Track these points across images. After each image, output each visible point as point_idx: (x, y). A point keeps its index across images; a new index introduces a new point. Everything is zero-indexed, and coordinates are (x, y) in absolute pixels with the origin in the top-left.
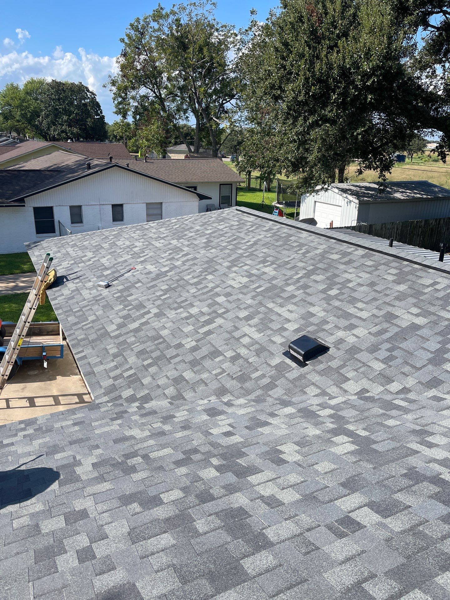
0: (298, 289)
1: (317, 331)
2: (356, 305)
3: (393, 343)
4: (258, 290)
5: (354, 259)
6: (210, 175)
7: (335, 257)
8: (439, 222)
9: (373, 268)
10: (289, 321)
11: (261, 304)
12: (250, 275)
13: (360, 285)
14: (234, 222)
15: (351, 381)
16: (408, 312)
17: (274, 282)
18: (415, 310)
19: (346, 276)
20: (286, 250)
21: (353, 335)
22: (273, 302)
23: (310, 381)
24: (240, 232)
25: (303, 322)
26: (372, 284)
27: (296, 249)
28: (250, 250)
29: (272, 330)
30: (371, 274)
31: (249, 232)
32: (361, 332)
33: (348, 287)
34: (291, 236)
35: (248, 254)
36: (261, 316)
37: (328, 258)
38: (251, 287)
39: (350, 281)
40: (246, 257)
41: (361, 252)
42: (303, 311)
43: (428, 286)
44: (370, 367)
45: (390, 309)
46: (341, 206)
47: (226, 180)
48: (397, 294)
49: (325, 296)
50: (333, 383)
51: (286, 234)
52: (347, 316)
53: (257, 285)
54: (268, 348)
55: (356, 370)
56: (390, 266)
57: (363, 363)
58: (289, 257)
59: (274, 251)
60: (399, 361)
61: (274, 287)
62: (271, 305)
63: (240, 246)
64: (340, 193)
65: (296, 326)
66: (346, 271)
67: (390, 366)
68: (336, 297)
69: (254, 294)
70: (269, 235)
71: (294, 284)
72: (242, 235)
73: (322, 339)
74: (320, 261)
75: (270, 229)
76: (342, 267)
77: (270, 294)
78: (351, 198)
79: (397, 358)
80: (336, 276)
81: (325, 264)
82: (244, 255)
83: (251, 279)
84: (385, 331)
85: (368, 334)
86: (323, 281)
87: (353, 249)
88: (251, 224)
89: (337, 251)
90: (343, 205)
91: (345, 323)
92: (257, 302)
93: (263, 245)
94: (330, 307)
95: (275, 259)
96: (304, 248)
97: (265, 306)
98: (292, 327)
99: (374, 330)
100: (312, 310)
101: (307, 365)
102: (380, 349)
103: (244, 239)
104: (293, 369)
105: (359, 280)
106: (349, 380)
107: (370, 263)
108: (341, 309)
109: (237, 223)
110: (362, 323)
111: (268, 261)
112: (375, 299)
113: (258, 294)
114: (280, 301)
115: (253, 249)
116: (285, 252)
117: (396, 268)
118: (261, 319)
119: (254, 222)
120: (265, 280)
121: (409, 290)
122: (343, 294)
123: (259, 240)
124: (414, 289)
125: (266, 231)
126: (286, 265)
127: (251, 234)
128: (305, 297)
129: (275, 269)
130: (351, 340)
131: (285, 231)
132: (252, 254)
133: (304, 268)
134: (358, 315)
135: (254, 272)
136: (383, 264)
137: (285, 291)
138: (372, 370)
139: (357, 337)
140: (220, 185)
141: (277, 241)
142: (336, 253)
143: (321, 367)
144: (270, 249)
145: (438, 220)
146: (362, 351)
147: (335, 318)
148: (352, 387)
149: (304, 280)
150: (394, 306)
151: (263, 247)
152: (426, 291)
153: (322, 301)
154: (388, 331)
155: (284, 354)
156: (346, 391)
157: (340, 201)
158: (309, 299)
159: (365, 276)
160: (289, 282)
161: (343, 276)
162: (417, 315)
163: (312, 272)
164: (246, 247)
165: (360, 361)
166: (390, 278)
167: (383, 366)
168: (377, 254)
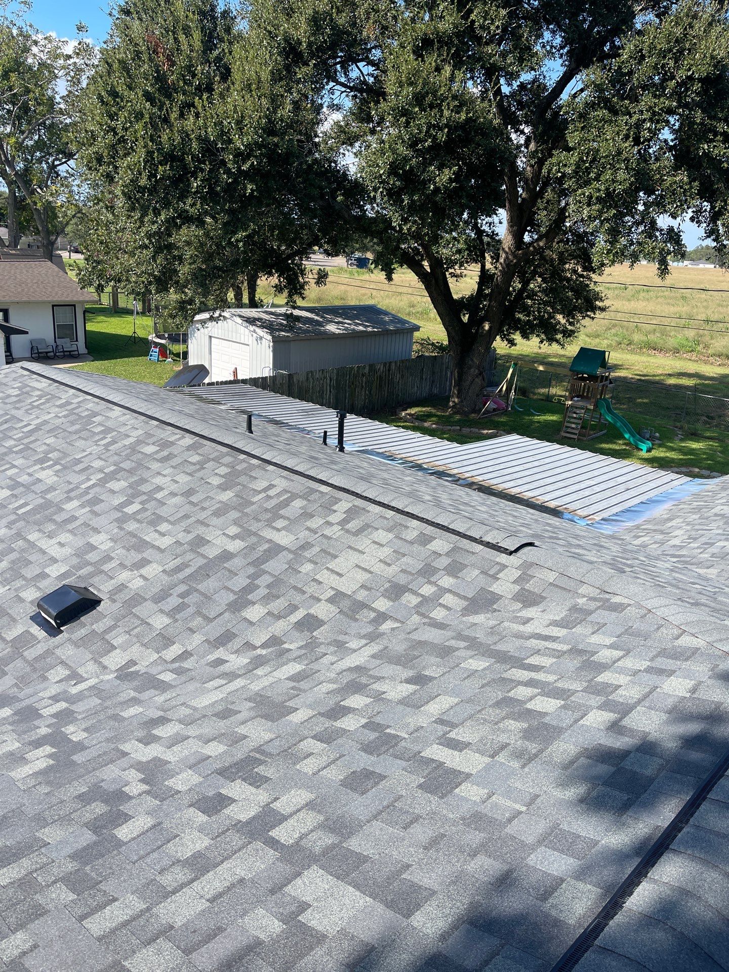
0: (82, 506)
1: (91, 575)
2: (158, 528)
3: (191, 584)
4: (20, 512)
5: (176, 453)
6: (32, 290)
7: (150, 449)
8: (390, 366)
9: (198, 467)
10: (54, 560)
11: (19, 535)
12: (15, 485)
13: (173, 494)
14: (13, 390)
15: (118, 651)
16: (224, 534)
17: (48, 496)
18: (233, 530)
19: (159, 480)
20: (83, 439)
21: (141, 576)
22: (39, 530)
23: (59, 658)
24: (18, 409)
25: (75, 561)
26: (189, 492)
27: (97, 438)
28: (26, 441)
29: (25, 579)
30: (193, 476)
31: (34, 407)
32: (151, 570)
33: (155, 499)
34: (95, 414)
35: (22, 446)
36: (13, 556)
37: (140, 452)
38: (11, 507)
39: (159, 489)
40: (16, 453)
41: (189, 440)
42: (80, 542)
43: (260, 492)
44: (149, 624)
45: (201, 530)
46: (248, 345)
47: (63, 299)
48: (218, 505)
49: (120, 514)
50: (91, 656)
51: (90, 412)
52: (141, 545)
53: (22, 502)
54: (10, 612)
55: (128, 632)
56: (220, 463)
57: (142, 620)
58: (84, 451)
59: (64, 441)
60: (191, 610)
61: (48, 504)
62: (32, 537)
63: (10, 434)
64: (245, 324)
65: (63, 569)
66: (159, 473)
67: (176, 621)
68: (133, 517)
69: (13, 517)
70: (64, 413)
71: (78, 497)
72: (19, 414)
73: (95, 588)
74: (128, 457)
75: (68, 403)
76: (155, 466)
77: (38, 516)
78: (261, 332)
79: (190, 606)
80: (143, 481)
81: (133, 461)
82: (14, 449)
83: (15, 492)
84: (185, 565)
85: (161, 574)
86: (122, 491)
87: (178, 436)
88: (39, 393)
89: (155, 439)
90: (250, 343)
91: (135, 557)
92: (13, 532)
93: (48, 432)
94: (122, 533)
95: (61, 455)
96: (110, 435)
97: (25, 539)
98: (55, 571)
99: (172, 565)
100: (95, 539)
101: (62, 632)
102: (171, 595)
103: (22, 421)
104: (39, 642)
105: (174, 487)
106: (116, 648)
107: (195, 458)
108: (135, 536)
109: (17, 392)
110: (158, 556)
111: (50, 459)
112: (186, 516)
113: (20, 518)
114: (50, 527)
115: (32, 438)
116: (80, 444)
117: (226, 465)
118: (13, 562)
119: (46, 390)
120: (36, 493)
121: (235, 499)
122: (146, 510)
123: (45, 422)
124: (242, 498)
125: (60, 406)
126: (77, 464)
127: (35, 412)
128: (90, 520)
129: (57, 473)
130: (137, 584)
131: (90, 406)
132: (27, 447)
133: (101, 470)
134: (156, 543)
135: (24, 479)
136: (213, 460)
137: (63, 509)
138: (150, 629)
139: (145, 579)
140: (53, 306)
141: (73, 423)
142: (153, 444)
143: (83, 632)
144: (58, 438)
145: (388, 365)
146: (146, 600)
147: (124, 551)
148: (115, 660)
149: (97, 489)
150: (208, 526)
151: (47, 436)
152: (255, 499)
153: (112, 524)
154: (190, 565)
155: (32, 618)
156: (105, 668)
157: (246, 337)
158: (95, 522)
159: (183, 479)
160: (72, 494)
161: (154, 481)
162: (233, 538)
163: (111, 477)
164: (21, 435)
165: (138, 617)
166: (216, 481)
167: (166, 620)
168: (208, 443)
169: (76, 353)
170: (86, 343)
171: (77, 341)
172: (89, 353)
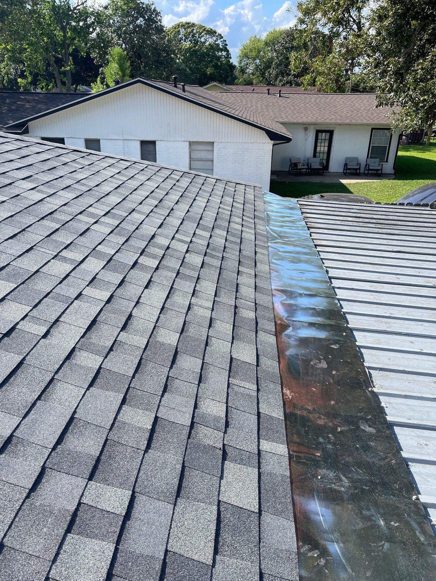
47: (382, 122)
140: (372, 129)
169: (380, 172)
170: (394, 164)
171: (387, 161)
172: (395, 174)
